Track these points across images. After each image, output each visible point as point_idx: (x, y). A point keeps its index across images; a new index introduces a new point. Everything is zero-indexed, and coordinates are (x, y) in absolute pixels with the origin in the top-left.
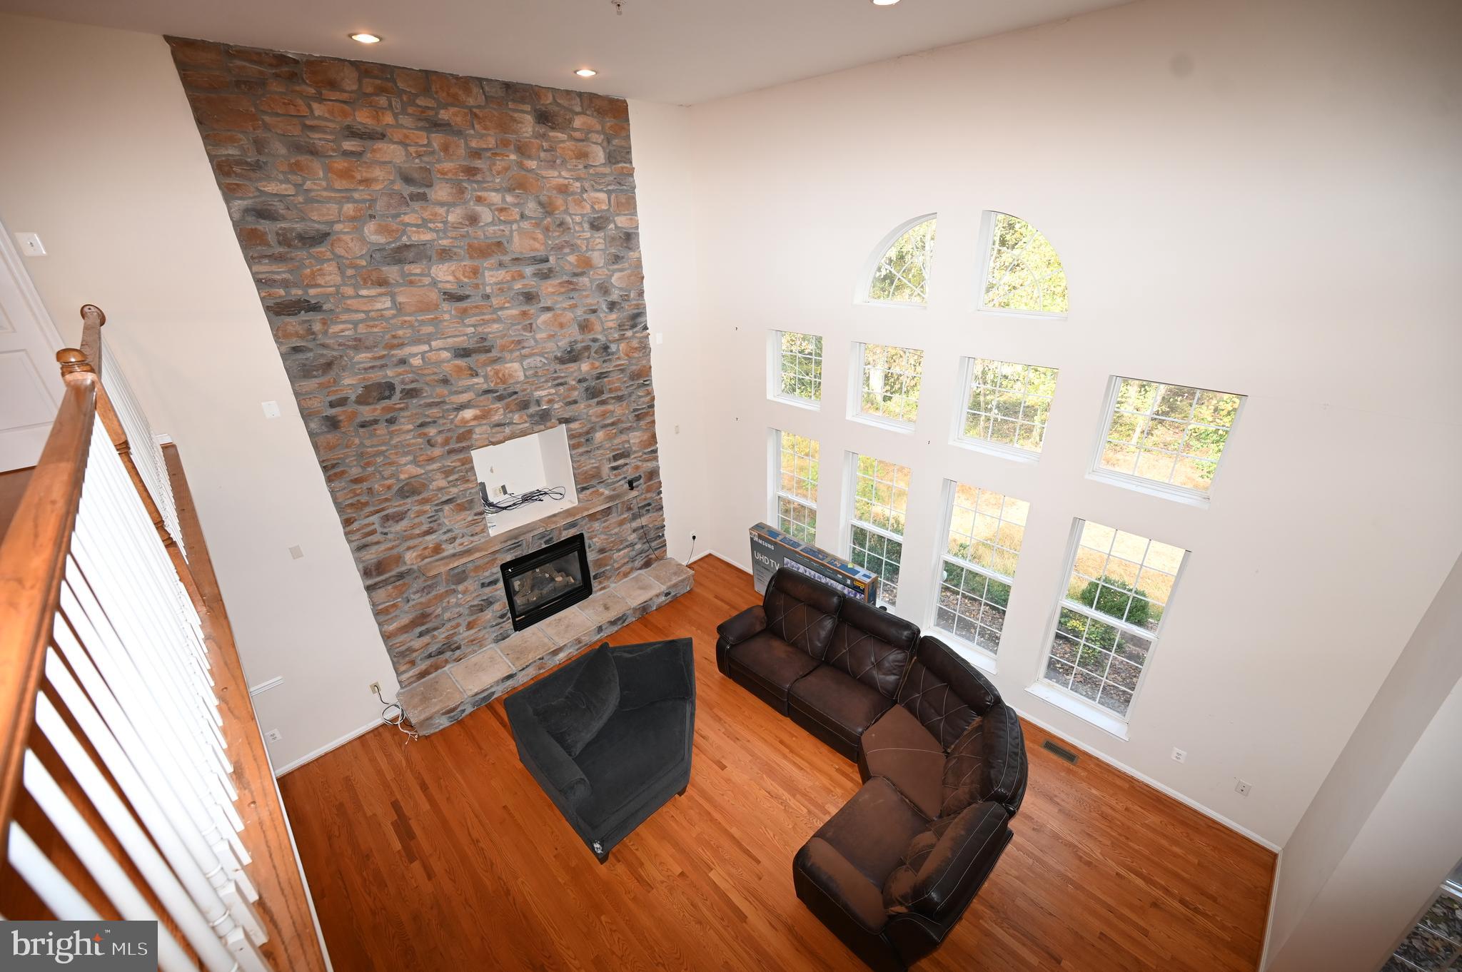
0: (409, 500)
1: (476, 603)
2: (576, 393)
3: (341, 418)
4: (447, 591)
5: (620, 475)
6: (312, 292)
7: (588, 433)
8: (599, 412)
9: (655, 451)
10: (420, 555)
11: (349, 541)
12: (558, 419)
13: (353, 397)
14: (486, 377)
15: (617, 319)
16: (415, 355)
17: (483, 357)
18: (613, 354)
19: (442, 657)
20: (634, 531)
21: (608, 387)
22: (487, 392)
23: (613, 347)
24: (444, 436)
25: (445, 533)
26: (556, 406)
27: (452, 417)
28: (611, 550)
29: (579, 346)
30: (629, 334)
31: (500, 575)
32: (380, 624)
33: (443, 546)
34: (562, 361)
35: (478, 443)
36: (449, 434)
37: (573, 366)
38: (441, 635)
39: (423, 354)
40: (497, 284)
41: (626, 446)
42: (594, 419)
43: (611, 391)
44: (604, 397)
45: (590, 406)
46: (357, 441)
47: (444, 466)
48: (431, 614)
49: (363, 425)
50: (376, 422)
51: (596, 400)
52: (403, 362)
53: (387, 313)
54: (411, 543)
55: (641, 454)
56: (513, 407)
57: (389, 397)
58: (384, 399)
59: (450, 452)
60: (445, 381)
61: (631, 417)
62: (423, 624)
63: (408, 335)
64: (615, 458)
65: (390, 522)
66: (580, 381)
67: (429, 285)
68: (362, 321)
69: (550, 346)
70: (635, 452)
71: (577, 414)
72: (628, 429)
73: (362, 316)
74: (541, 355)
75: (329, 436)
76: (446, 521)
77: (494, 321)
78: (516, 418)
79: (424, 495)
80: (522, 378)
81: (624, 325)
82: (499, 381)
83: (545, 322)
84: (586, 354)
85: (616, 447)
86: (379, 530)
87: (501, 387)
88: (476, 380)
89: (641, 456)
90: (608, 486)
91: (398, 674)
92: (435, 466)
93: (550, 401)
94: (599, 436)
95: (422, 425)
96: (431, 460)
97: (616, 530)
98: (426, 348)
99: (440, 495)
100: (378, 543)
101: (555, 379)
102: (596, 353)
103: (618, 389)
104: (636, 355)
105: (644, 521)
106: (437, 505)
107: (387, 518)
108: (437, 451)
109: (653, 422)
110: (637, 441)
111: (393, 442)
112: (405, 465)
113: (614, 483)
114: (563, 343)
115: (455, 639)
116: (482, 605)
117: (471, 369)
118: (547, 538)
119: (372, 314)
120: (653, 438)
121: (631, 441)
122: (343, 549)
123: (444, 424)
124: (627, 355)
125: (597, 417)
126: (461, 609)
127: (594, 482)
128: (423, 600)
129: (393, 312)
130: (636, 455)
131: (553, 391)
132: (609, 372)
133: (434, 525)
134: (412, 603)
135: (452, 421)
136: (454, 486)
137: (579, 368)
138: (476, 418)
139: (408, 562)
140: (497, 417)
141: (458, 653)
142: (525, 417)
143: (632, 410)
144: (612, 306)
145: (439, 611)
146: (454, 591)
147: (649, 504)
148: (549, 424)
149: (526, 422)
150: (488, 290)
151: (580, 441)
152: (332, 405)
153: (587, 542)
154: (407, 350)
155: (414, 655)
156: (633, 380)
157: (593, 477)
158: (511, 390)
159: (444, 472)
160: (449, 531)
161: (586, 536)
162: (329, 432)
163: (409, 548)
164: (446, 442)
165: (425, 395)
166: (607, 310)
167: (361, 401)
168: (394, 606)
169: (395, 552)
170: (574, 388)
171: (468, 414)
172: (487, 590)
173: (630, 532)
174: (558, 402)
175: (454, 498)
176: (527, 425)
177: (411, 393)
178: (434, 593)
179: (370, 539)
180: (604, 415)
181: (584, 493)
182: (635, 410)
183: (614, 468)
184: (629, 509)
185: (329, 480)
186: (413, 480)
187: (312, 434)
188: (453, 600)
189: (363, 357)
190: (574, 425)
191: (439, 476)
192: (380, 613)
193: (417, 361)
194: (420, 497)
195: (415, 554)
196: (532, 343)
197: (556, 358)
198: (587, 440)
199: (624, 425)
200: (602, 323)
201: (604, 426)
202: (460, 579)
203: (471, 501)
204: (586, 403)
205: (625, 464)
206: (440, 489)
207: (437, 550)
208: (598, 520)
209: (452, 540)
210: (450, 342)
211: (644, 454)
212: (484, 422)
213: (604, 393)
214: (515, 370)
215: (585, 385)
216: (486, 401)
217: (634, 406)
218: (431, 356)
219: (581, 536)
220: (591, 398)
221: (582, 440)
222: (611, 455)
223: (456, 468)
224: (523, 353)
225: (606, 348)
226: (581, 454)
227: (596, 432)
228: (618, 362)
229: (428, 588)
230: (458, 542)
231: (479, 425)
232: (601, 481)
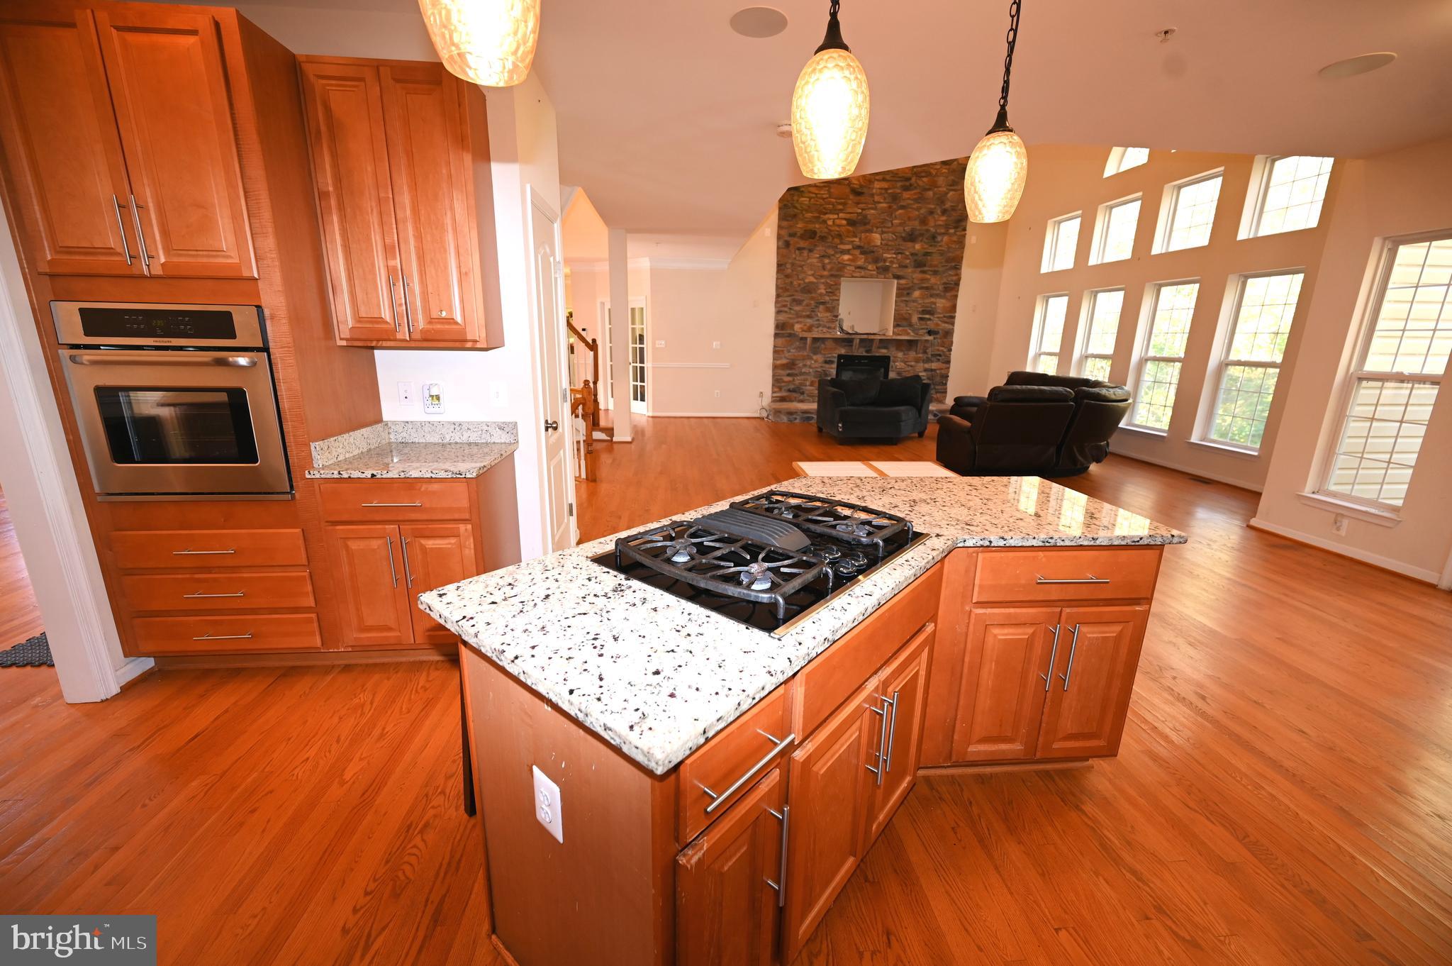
0: (805, 295)
1: (819, 370)
2: (908, 261)
3: (791, 243)
4: (808, 355)
5: (924, 325)
7: (909, 288)
8: (919, 277)
9: (953, 317)
10: (802, 328)
11: (776, 307)
12: (893, 275)
13: (799, 234)
14: (860, 239)
15: (946, 220)
16: (830, 219)
17: (862, 228)
18: (938, 242)
19: (795, 395)
20: (926, 370)
21: (929, 263)
22: (859, 247)
23: (939, 238)
24: (831, 265)
25: (816, 320)
26: (894, 266)
29: (917, 233)
30: (952, 231)
31: (836, 360)
32: (774, 359)
33: (814, 328)
34: (904, 239)
35: (846, 275)
36: (834, 266)
37: (910, 244)
38: (798, 380)
39: (834, 219)
40: (879, 189)
41: (933, 306)
42: (915, 281)
43: (931, 266)
44: (926, 269)
45: (915, 272)
46: (794, 256)
47: (826, 283)
48: (797, 365)
49: (799, 249)
50: (804, 249)
51: (919, 269)
52: (825, 222)
53: (825, 196)
54: (800, 320)
55: (942, 316)
56: (870, 260)
57: (813, 238)
58: (811, 238)
59: (832, 275)
60: (840, 236)
61: (941, 287)
62: (791, 369)
63: (830, 208)
64: (924, 312)
65: (795, 303)
66: (912, 254)
67: (847, 185)
68: (814, 198)
69: (900, 229)
70: (940, 313)
71: (904, 274)
72: (937, 295)
73: (814, 195)
74: (893, 233)
75: (784, 250)
76: (819, 314)
77: (872, 209)
78: (870, 267)
79: (813, 295)
80: (879, 244)
81: (949, 225)
82: (866, 242)
83: (900, 214)
84: (920, 239)
85: (926, 305)
86: (789, 306)
87: (866, 246)
88: (855, 239)
89: (942, 318)
90: (914, 330)
91: (773, 392)
92: (823, 281)
93: (890, 262)
94: (917, 294)
95: (823, 256)
96: (822, 277)
97: (913, 363)
98: (836, 216)
99: (820, 298)
100: (786, 312)
101: (897, 250)
102: (927, 239)
103: (936, 266)
104: (953, 246)
105: (934, 365)
106: (817, 303)
107: (794, 300)
108: (826, 273)
109: (956, 296)
110: (942, 305)
111: (809, 261)
112: (810, 275)
113: (919, 329)
114: (907, 229)
115: (804, 387)
117: (854, 232)
118: (868, 349)
119: (819, 195)
120: (954, 308)
121: (938, 305)
122: (771, 309)
123: (833, 259)
124: (947, 245)
125: (918, 280)
126: (811, 370)
127: (905, 323)
128: (796, 354)
129: (828, 196)
130: (939, 316)
131: (894, 256)
132: (932, 252)
133: (812, 314)
134: (788, 354)
135: (838, 258)
136: (828, 296)
137: (914, 247)
138: (849, 260)
139: (795, 329)
140: (860, 263)
141: (801, 397)
142: (875, 268)
143: (942, 283)
144: (944, 212)
145: (801, 365)
146: (812, 359)
147: (940, 355)
148: (887, 276)
149: (874, 270)
150: (874, 191)
151: (903, 292)
152: (790, 235)
153: (891, 363)
154: (827, 216)
155: (783, 384)
156: (949, 263)
157: (905, 319)
158: (871, 249)
159: (825, 286)
161: (892, 358)
162: (785, 248)
163: (797, 322)
164: (831, 269)
165: (828, 241)
166: (940, 213)
167: (802, 237)
168: (783, 351)
169: (791, 321)
170: (907, 258)
171: (846, 257)
172: (827, 366)
173: (922, 369)
174: (895, 263)
175: (825, 302)
176: (874, 273)
177: (823, 238)
178: (801, 353)
179: (786, 309)
180: (923, 280)
181: (897, 328)
182: (945, 283)
183: (921, 319)
184: (925, 352)
185: (778, 272)
186: (811, 285)
187: (778, 248)
188: (808, 363)
189: (808, 216)
190: (903, 281)
191: (822, 286)
192: (776, 352)
193: (830, 223)
194: (810, 295)
195: (800, 326)
196: (890, 225)
197: (902, 237)
198: (908, 294)
199: (935, 292)
200: (936, 221)
201: (921, 288)
202: (815, 351)
203: (834, 308)
204: (913, 269)
205: (930, 319)
206: (821, 295)
207: (810, 329)
208: (902, 351)
209: (819, 326)
210: (848, 216)
211: (945, 317)
212: (853, 264)
213: (925, 266)
214: (877, 238)
215: (916, 258)
216: (857, 252)
217: (945, 280)
218: (838, 222)
219: (888, 358)
220: (917, 267)
221: (905, 292)
222: (921, 309)
223: (832, 285)
224: (884, 229)
225: (934, 237)
226: (902, 301)
227: (915, 290)
228: (940, 248)
229: (798, 349)
230: (820, 328)
231: (850, 265)
232: (910, 325)
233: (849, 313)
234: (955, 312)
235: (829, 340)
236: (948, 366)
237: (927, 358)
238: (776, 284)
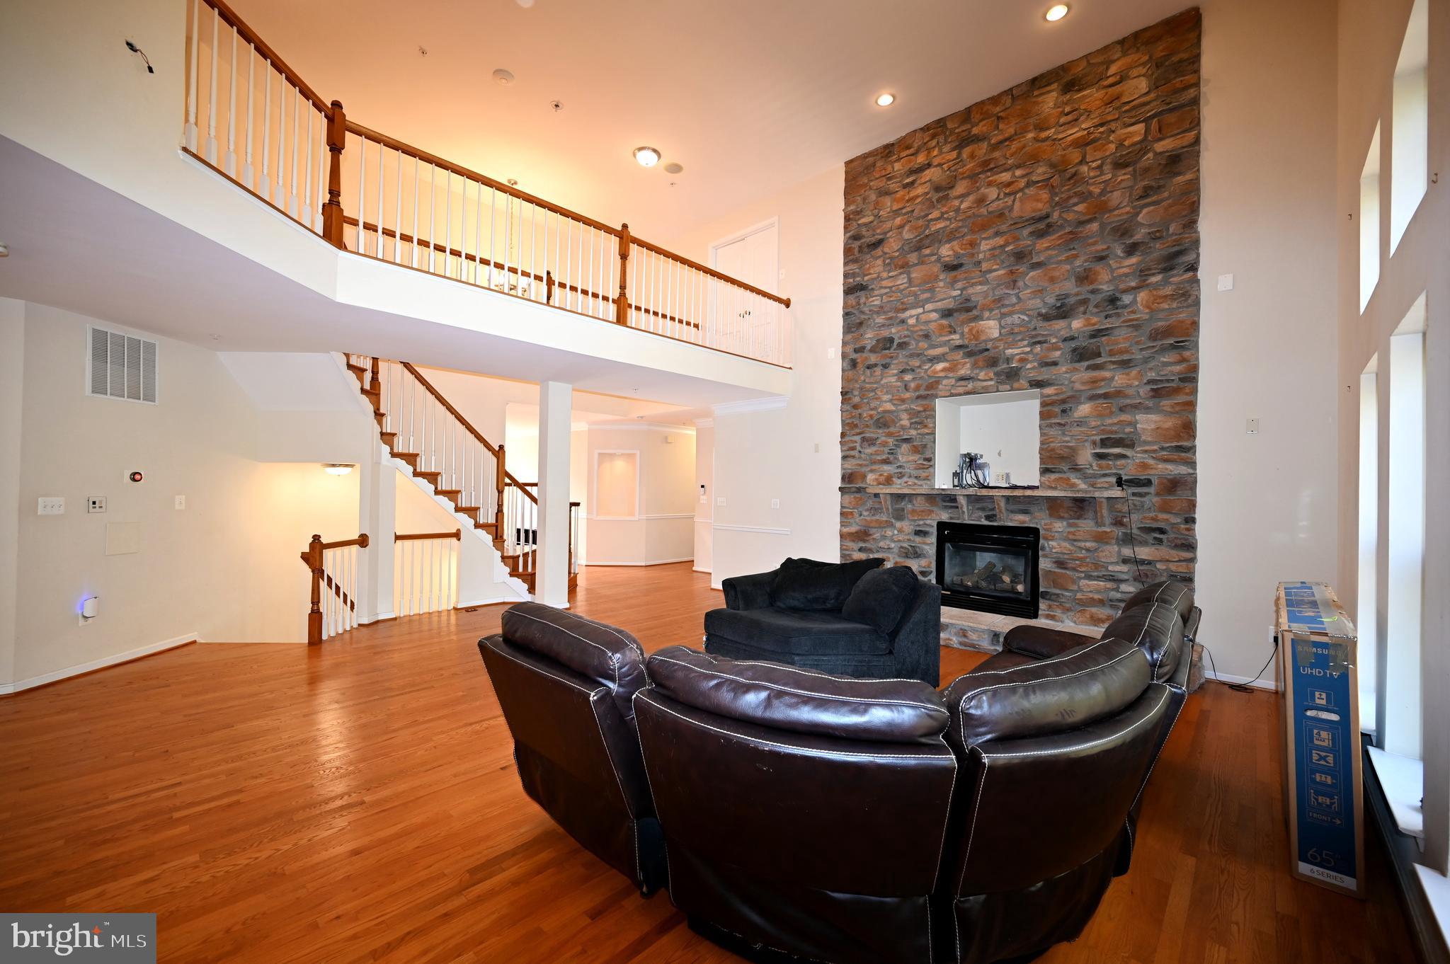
0: (880, 431)
1: (905, 545)
2: (1058, 353)
3: (858, 361)
4: (887, 521)
5: (1108, 467)
6: (866, 278)
7: (1064, 401)
8: (1086, 377)
9: (1192, 449)
10: (877, 479)
11: (842, 451)
12: (1029, 382)
13: (869, 347)
14: (962, 335)
15: (1138, 263)
16: (911, 317)
17: (964, 316)
18: (1125, 307)
20: (1125, 561)
21: (1107, 348)
22: (960, 347)
23: (1127, 299)
24: (917, 382)
25: (898, 467)
27: (927, 367)
28: (1074, 569)
29: (1072, 300)
30: (1156, 279)
31: (934, 530)
32: (841, 524)
33: (894, 479)
34: (1046, 318)
35: (942, 394)
36: (920, 382)
37: (1060, 325)
39: (918, 316)
40: (990, 250)
41: (1130, 430)
42: (1078, 386)
43: (1111, 353)
44: (1099, 361)
45: (1076, 370)
46: (862, 378)
47: (911, 409)
48: (870, 535)
49: (869, 367)
50: (876, 365)
51: (1086, 364)
52: (903, 321)
53: (902, 287)
54: (874, 467)
55: (1155, 447)
56: (981, 364)
57: (889, 349)
58: (885, 349)
59: (918, 397)
60: (927, 336)
61: (1144, 391)
62: (864, 541)
63: (910, 302)
64: (1104, 443)
65: (866, 443)
66: (1066, 340)
67: (935, 261)
68: (886, 294)
69: (1036, 303)
70: (1146, 442)
71: (1054, 377)
72: (1136, 407)
73: (888, 290)
74: (1023, 312)
75: (850, 373)
76: (901, 458)
77: (981, 283)
78: (982, 375)
79: (892, 429)
80: (996, 335)
81: (1150, 269)
82: (972, 337)
83: (1034, 278)
84: (1082, 309)
85: (1109, 428)
86: (859, 448)
87: (973, 344)
88: (953, 337)
89: (1154, 451)
90: (1085, 478)
92: (903, 407)
93: (1022, 360)
94: (1084, 409)
95: (903, 371)
96: (903, 401)
97: (1088, 544)
98: (920, 310)
99: (902, 433)
100: (853, 457)
101: (1033, 337)
102: (1096, 306)
103: (1126, 351)
104: (1169, 306)
106: (897, 440)
107: (865, 440)
108: (907, 395)
110: (1151, 427)
111: (884, 382)
112: (886, 402)
113: (1095, 476)
114: (1051, 300)
116: (909, 550)
117: (950, 326)
118: (990, 513)
119: (894, 288)
120: (1189, 429)
121: (1138, 426)
122: (837, 453)
123: (919, 373)
124: (1148, 307)
125: (1083, 383)
126: (893, 545)
127: (1064, 466)
128: (868, 518)
129: (906, 285)
130: (1147, 448)
131: (1028, 349)
132: (1112, 328)
133: (891, 457)
134: (862, 517)
135: (926, 371)
136: (916, 429)
137: (1069, 327)
138: (944, 370)
139: (868, 481)
140: (964, 371)
142: (992, 375)
143: (1145, 381)
144: (1133, 248)
145: (877, 536)
146: (892, 525)
147: (1162, 531)
148: (1016, 385)
149: (991, 379)
150: (981, 257)
151: (1052, 410)
152: (856, 351)
153: (1043, 543)
154: (908, 313)
156: (1155, 340)
157: (1062, 458)
158: (983, 346)
159: (910, 414)
160: (900, 467)
161: (1042, 532)
162: (851, 370)
163: (872, 471)
164: (917, 388)
165: (911, 347)
166: (1122, 255)
167: (873, 350)
168: (853, 513)
169: (863, 469)
170: (1055, 348)
171: (940, 366)
172: (918, 539)
173: (1114, 558)
174: (1031, 362)
175: (911, 438)
176: (992, 383)
177: (902, 346)
178: (877, 517)
179: (852, 453)
180: (1094, 382)
181: (1049, 475)
182: (1149, 382)
183: (1100, 456)
184: (1119, 523)
185: (843, 402)
186: (887, 415)
187: (843, 370)
188: (889, 533)
189: (880, 320)
190: (1049, 391)
191: (905, 416)
192: (844, 514)
193: (912, 321)
194: (887, 431)
195: (874, 477)
196: (1014, 300)
197: (1040, 315)
198: (1064, 411)
199: (1128, 401)
200: (1112, 271)
201: (1092, 398)
202: (899, 515)
203: (925, 446)
204: (1070, 366)
205: (1124, 456)
206: (903, 428)
207: (888, 481)
208: (1061, 518)
209: (901, 476)
210: (940, 305)
211: (1163, 449)
212: (951, 375)
213: (1099, 355)
214: (991, 328)
215: (1073, 344)
216: (959, 355)
217: (1152, 375)
218: (923, 317)
219: (1035, 532)
220: (1079, 361)
221: (1057, 409)
222: (1098, 438)
223: (919, 412)
224: (1003, 310)
225: (1113, 300)
226: (1050, 426)
227: (1081, 403)
228: (1133, 316)
229: (874, 510)
230: (905, 479)
231: (946, 377)
232: (1075, 469)
233: (999, 454)
234: (1194, 437)
235: (919, 498)
236: (1188, 555)
237: (1125, 534)
238: (842, 420)
